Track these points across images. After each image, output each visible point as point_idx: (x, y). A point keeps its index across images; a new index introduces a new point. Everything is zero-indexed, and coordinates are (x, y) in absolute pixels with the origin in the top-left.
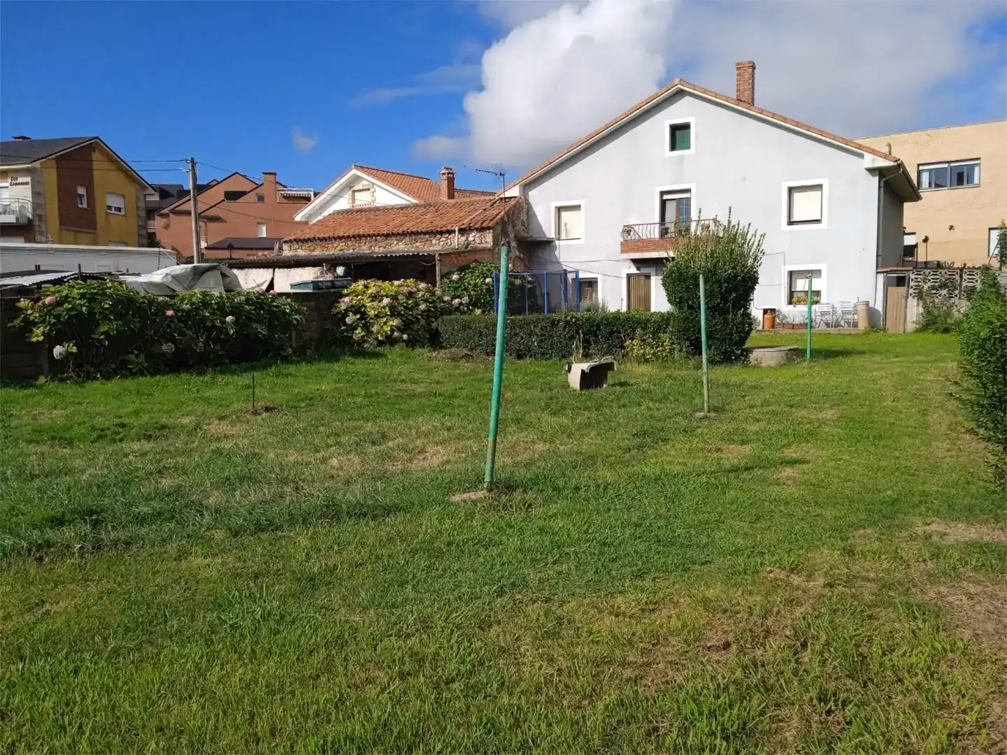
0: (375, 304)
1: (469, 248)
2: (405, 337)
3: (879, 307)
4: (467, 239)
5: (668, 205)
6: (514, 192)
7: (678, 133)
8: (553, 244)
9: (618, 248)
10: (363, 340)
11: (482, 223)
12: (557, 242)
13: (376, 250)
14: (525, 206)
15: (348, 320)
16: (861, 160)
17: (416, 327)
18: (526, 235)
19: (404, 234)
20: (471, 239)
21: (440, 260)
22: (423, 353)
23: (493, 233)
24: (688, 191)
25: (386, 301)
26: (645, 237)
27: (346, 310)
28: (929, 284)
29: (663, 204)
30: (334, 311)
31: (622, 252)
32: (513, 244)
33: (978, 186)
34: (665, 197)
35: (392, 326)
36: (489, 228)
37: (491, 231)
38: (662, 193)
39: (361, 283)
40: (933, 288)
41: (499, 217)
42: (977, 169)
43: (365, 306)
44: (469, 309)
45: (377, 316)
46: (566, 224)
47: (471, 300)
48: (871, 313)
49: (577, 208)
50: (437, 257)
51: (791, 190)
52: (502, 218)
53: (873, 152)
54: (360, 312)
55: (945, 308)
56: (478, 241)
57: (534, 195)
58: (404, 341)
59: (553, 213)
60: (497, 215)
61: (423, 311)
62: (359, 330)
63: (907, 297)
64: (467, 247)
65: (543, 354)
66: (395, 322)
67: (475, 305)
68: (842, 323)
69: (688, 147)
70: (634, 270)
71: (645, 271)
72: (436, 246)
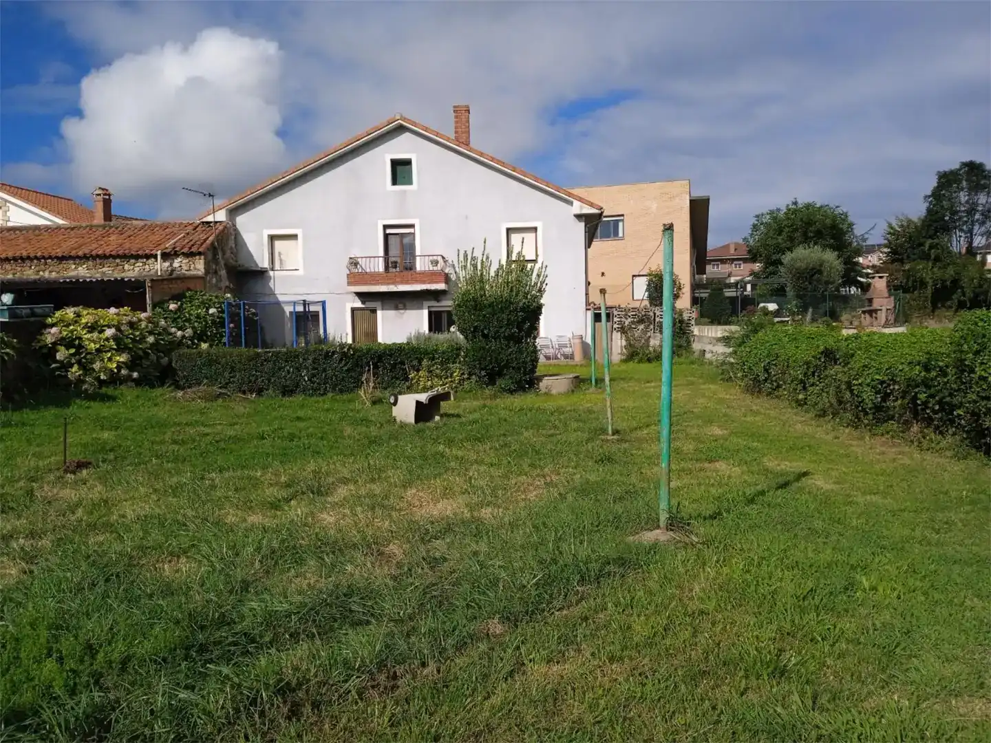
0: (95, 335)
1: (174, 276)
2: (135, 375)
3: (589, 340)
4: (171, 265)
5: (392, 240)
6: (221, 216)
7: (399, 168)
8: (266, 274)
9: (345, 280)
10: (80, 381)
11: (190, 248)
12: (271, 273)
13: (46, 275)
14: (233, 233)
15: (59, 356)
16: (570, 206)
17: (145, 363)
18: (234, 263)
19: (86, 258)
20: (176, 264)
21: (151, 287)
22: (163, 393)
23: (205, 259)
24: (412, 226)
25: (109, 332)
26: (368, 270)
27: (54, 344)
28: (629, 320)
29: (386, 236)
30: (36, 345)
31: (349, 284)
32: (223, 273)
33: (622, 239)
34: (389, 231)
35: (118, 362)
36: (200, 254)
37: (202, 257)
38: (385, 227)
39: (70, 312)
40: (633, 323)
41: (208, 242)
42: (621, 224)
43: (80, 338)
44: (193, 343)
45: (98, 351)
46: (280, 254)
47: (195, 333)
48: (584, 345)
49: (294, 237)
50: (148, 284)
51: (508, 230)
52: (212, 244)
53: (581, 200)
54: (73, 346)
55: (643, 341)
56: (185, 268)
57: (242, 221)
58: (134, 380)
59: (266, 240)
60: (205, 240)
61: (152, 345)
62: (75, 368)
63: (612, 332)
64: (171, 274)
65: (315, 390)
66: (123, 358)
67: (201, 339)
68: (559, 356)
69: (410, 182)
70: (358, 304)
71: (370, 305)
72: (132, 271)
